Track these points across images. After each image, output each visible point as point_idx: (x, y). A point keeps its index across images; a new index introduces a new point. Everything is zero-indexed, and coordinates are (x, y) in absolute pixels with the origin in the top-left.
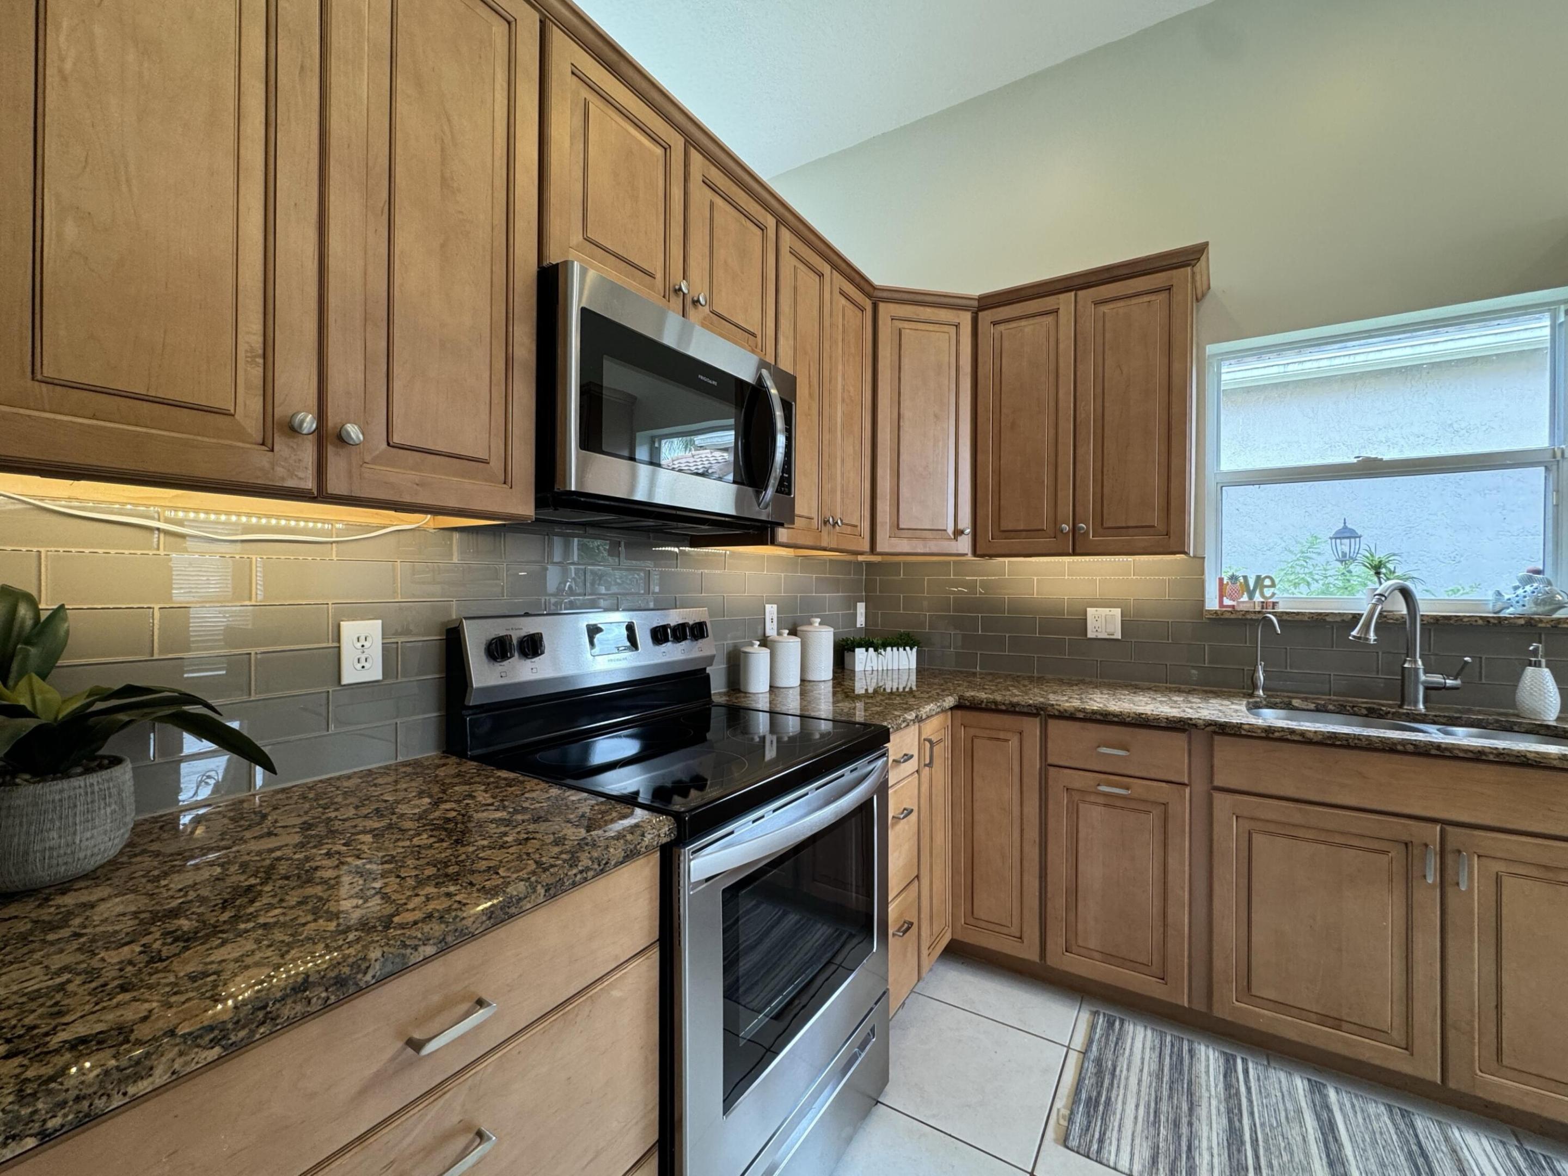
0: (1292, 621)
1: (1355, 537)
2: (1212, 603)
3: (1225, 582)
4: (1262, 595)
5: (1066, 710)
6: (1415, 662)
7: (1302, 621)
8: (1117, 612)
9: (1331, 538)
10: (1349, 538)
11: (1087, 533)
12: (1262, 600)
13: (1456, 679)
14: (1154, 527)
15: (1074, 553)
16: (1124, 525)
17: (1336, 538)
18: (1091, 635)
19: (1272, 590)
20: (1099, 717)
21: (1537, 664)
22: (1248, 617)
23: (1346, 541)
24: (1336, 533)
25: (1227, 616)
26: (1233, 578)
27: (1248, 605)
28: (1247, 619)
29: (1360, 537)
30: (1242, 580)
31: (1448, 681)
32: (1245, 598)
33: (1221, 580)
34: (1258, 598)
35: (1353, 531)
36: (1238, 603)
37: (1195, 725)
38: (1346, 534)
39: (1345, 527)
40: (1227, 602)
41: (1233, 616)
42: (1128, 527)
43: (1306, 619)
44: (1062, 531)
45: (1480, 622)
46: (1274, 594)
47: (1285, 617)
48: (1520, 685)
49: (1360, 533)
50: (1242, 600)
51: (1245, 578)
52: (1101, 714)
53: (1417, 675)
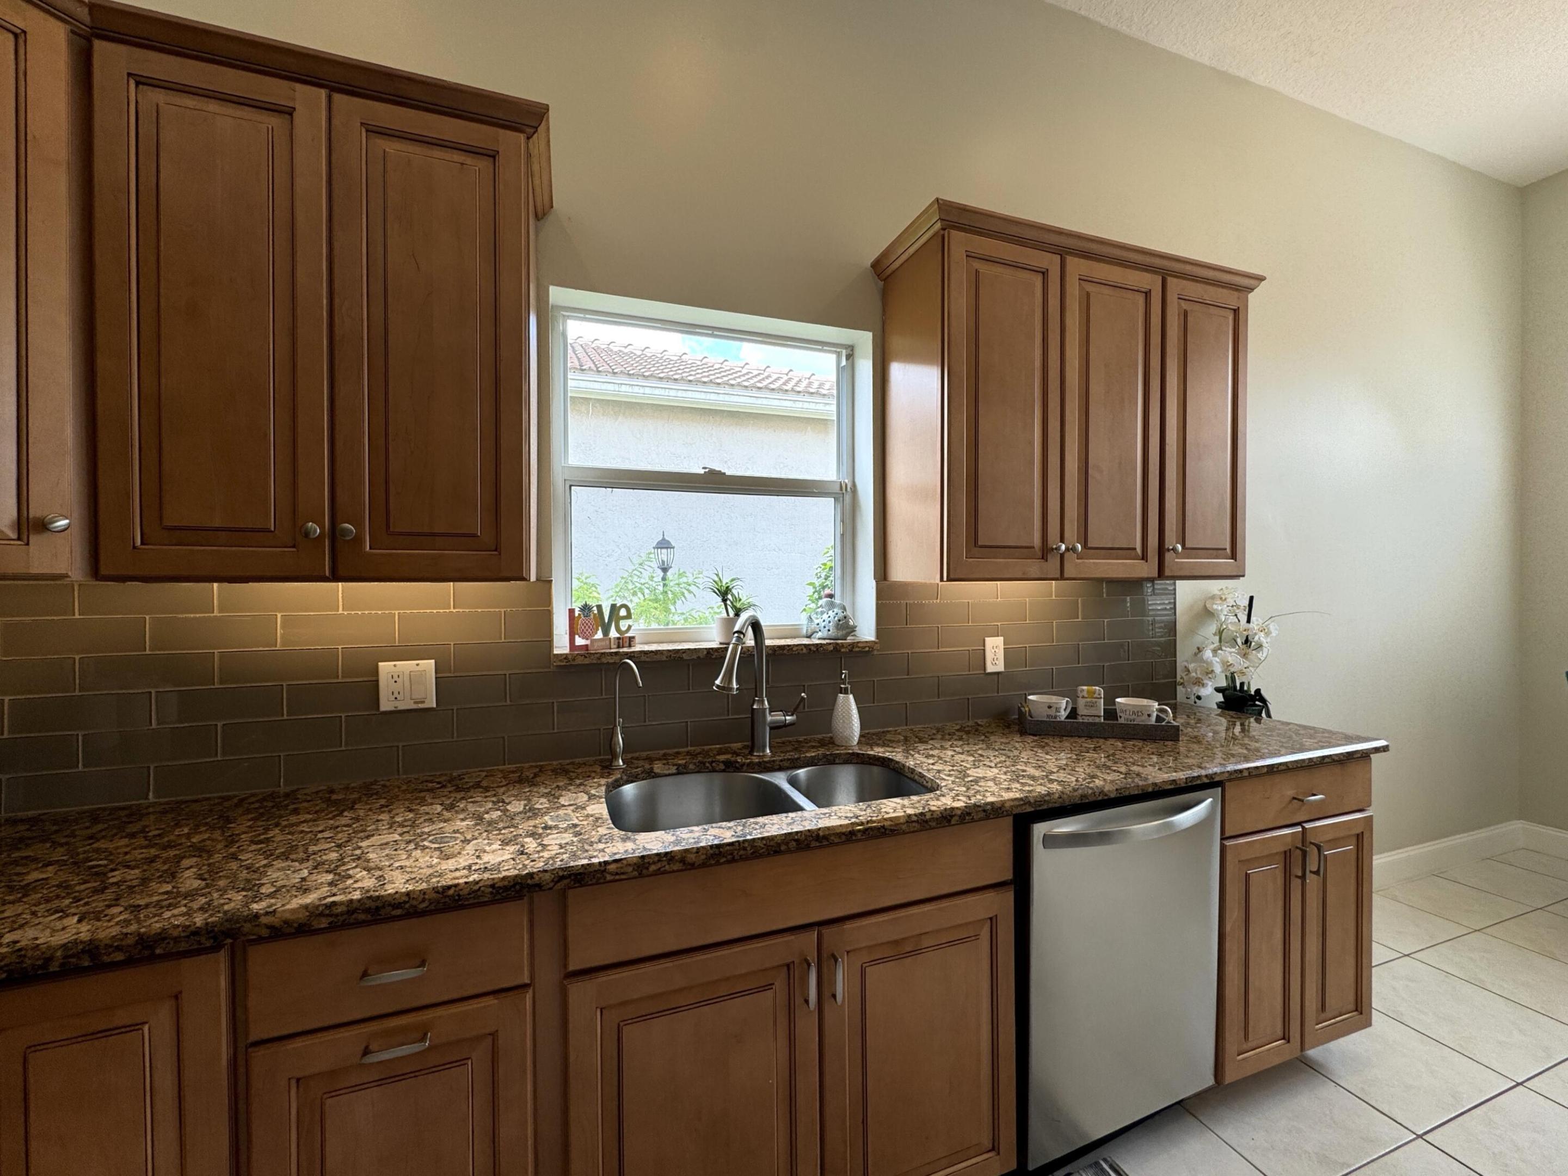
0: (649, 661)
1: (671, 548)
2: (561, 645)
3: (577, 614)
4: (618, 629)
5: (286, 922)
6: (763, 702)
7: (660, 662)
8: (429, 665)
9: (654, 548)
10: (667, 548)
11: (358, 540)
12: (618, 635)
13: (792, 715)
14: (475, 536)
15: (335, 577)
16: (426, 530)
17: (658, 548)
18: (386, 705)
19: (629, 622)
20: (362, 917)
21: (846, 692)
22: (604, 660)
23: (664, 551)
24: (658, 544)
25: (580, 661)
26: (586, 608)
27: (603, 643)
28: (603, 664)
29: (673, 548)
30: (595, 610)
31: (788, 718)
32: (599, 635)
33: (571, 611)
34: (613, 634)
35: (668, 542)
36: (593, 641)
37: (539, 886)
38: (664, 544)
39: (664, 539)
40: (579, 641)
41: (587, 661)
42: (433, 535)
43: (664, 658)
44: (307, 534)
45: (805, 651)
46: (630, 627)
47: (643, 658)
48: (835, 713)
49: (673, 544)
50: (596, 637)
51: (599, 607)
52: (367, 911)
53: (764, 716)
